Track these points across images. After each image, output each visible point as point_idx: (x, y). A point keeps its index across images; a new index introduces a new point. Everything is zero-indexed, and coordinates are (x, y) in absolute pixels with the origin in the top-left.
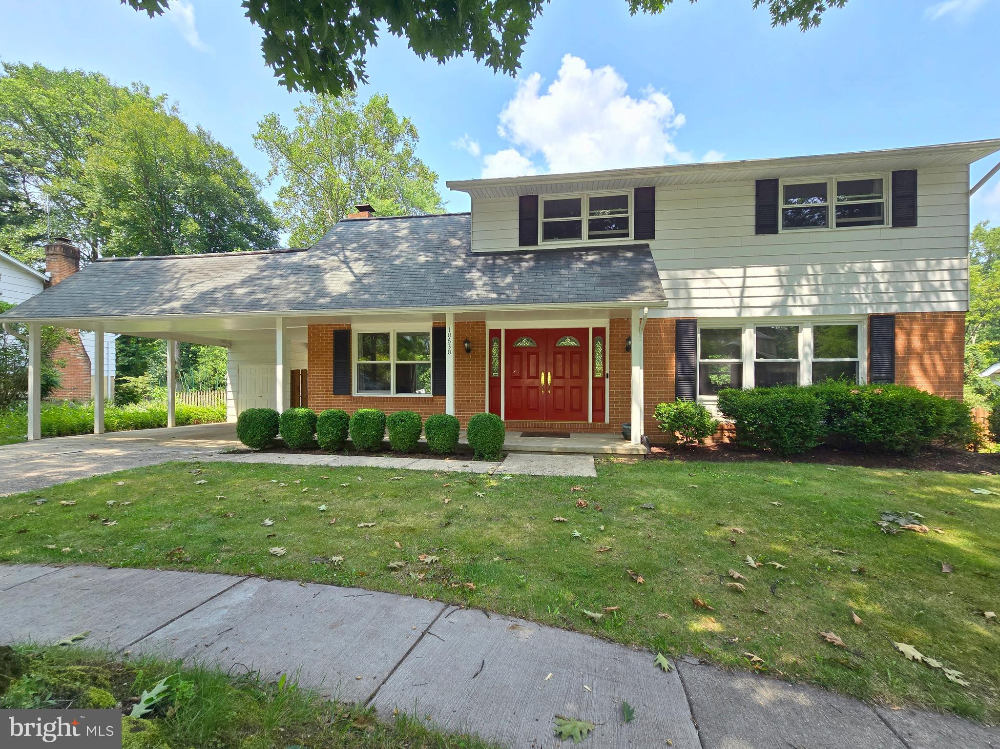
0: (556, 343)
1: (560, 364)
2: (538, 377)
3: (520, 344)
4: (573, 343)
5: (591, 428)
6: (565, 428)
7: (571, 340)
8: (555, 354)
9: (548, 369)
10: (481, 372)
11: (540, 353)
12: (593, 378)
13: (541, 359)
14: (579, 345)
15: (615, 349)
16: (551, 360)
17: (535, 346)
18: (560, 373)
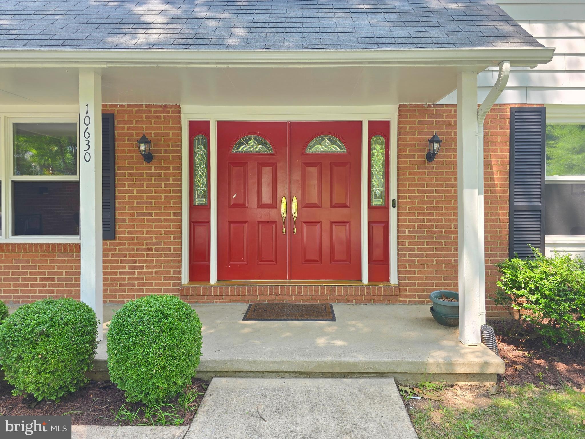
0: (305, 145)
1: (313, 182)
2: (275, 205)
3: (243, 148)
4: (335, 148)
5: (368, 294)
6: (323, 294)
7: (332, 142)
8: (306, 165)
9: (293, 191)
10: (172, 197)
11: (279, 165)
12: (370, 207)
13: (281, 175)
14: (344, 151)
15: (407, 157)
16: (297, 176)
17: (271, 151)
18: (313, 199)
